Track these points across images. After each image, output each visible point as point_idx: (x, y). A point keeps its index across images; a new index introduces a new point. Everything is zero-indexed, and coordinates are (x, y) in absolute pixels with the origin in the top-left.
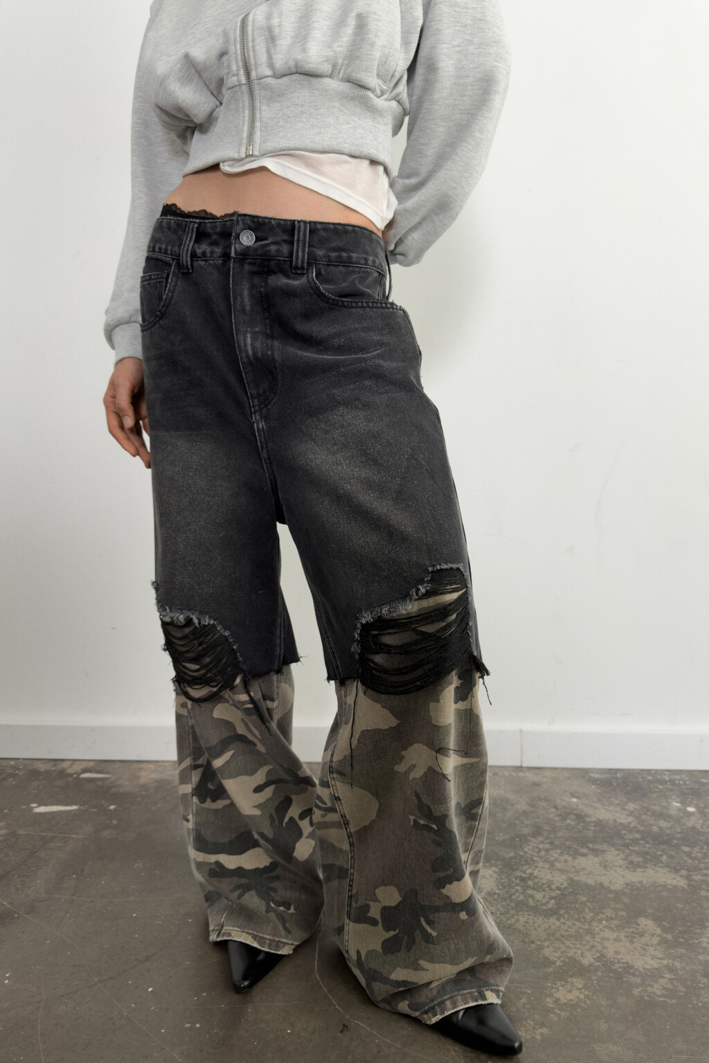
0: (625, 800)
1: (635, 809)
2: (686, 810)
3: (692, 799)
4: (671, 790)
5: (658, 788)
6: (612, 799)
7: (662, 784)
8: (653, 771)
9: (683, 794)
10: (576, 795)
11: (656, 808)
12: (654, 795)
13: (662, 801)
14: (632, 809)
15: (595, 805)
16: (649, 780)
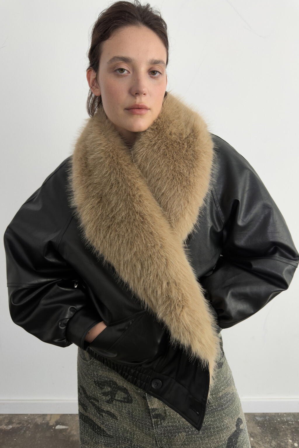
0: (271, 438)
1: (275, 446)
2: (294, 446)
3: (295, 436)
4: (287, 429)
5: (283, 427)
6: (266, 438)
7: (284, 425)
8: (280, 414)
9: (292, 432)
10: (252, 435)
11: (283, 444)
12: (281, 434)
13: (285, 438)
14: (274, 446)
15: (260, 443)
16: (279, 422)
